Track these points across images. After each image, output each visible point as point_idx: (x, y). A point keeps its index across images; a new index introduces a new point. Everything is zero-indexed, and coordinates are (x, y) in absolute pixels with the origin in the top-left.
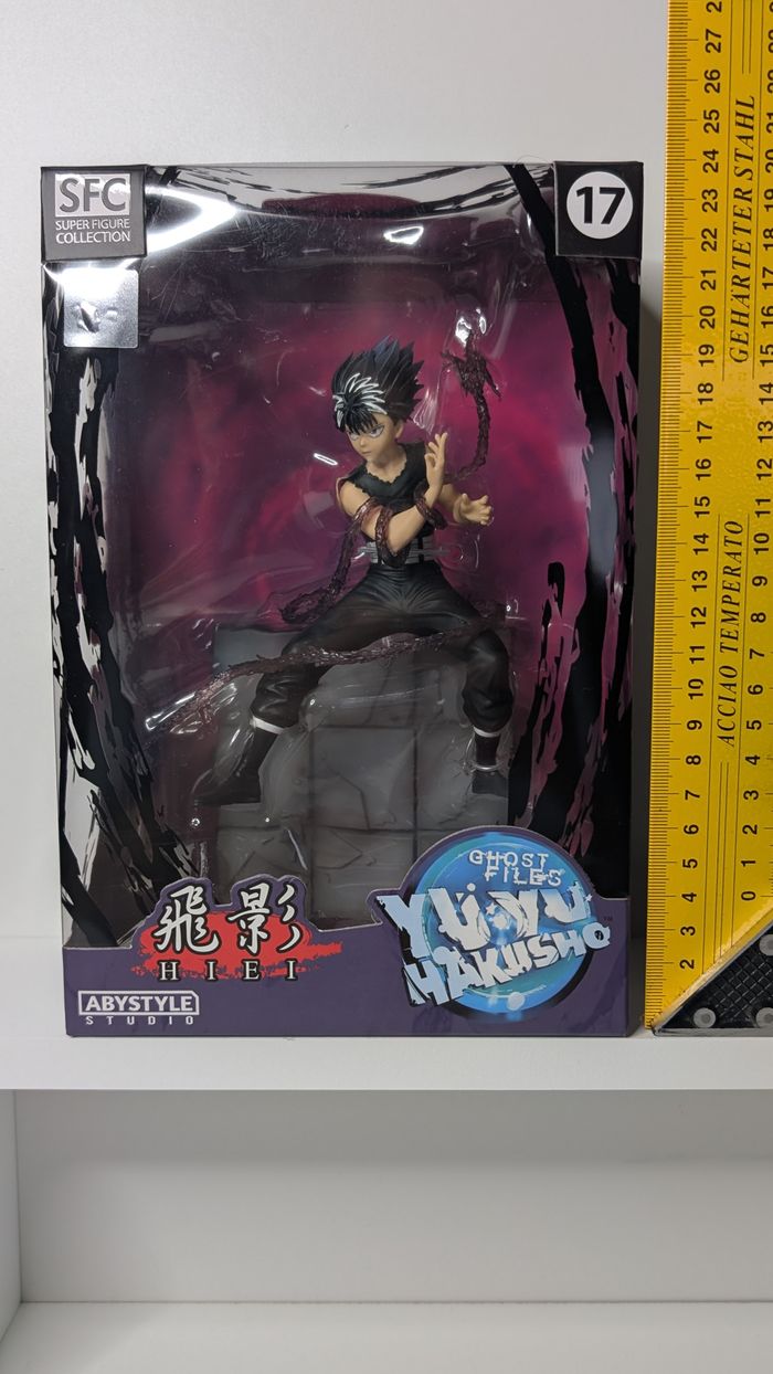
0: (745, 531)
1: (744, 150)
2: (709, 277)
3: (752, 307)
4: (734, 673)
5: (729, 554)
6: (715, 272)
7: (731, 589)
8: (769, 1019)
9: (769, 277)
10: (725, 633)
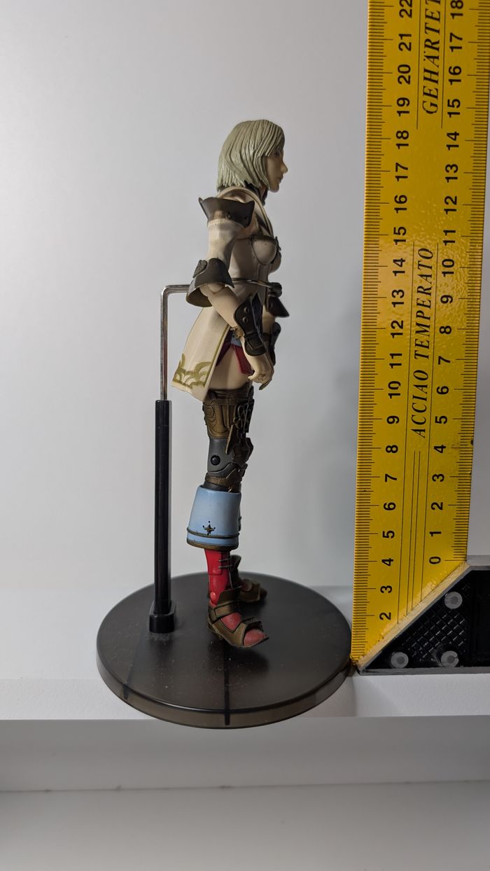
0: (435, 255)
2: (406, 40)
3: (441, 67)
4: (425, 377)
5: (422, 276)
6: (410, 35)
7: (423, 305)
8: (451, 659)
9: (455, 43)
10: (418, 342)
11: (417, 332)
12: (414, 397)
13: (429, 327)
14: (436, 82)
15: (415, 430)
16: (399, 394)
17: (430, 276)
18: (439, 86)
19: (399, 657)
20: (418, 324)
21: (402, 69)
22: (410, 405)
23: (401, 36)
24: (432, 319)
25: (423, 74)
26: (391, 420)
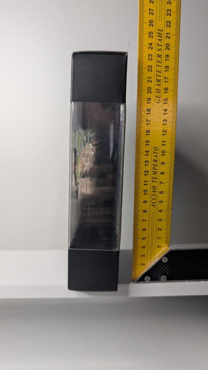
0: (159, 150)
1: (160, 43)
2: (150, 79)
3: (161, 88)
4: (156, 188)
5: (155, 156)
6: (151, 78)
7: (155, 165)
8: (164, 278)
9: (166, 80)
10: (153, 177)
11: (153, 174)
12: (152, 195)
13: (157, 172)
14: (160, 93)
15: (153, 205)
16: (147, 194)
17: (157, 156)
18: (161, 94)
19: (147, 278)
20: (153, 172)
21: (149, 89)
22: (151, 197)
23: (148, 78)
24: (158, 170)
25: (155, 90)
26: (144, 202)
